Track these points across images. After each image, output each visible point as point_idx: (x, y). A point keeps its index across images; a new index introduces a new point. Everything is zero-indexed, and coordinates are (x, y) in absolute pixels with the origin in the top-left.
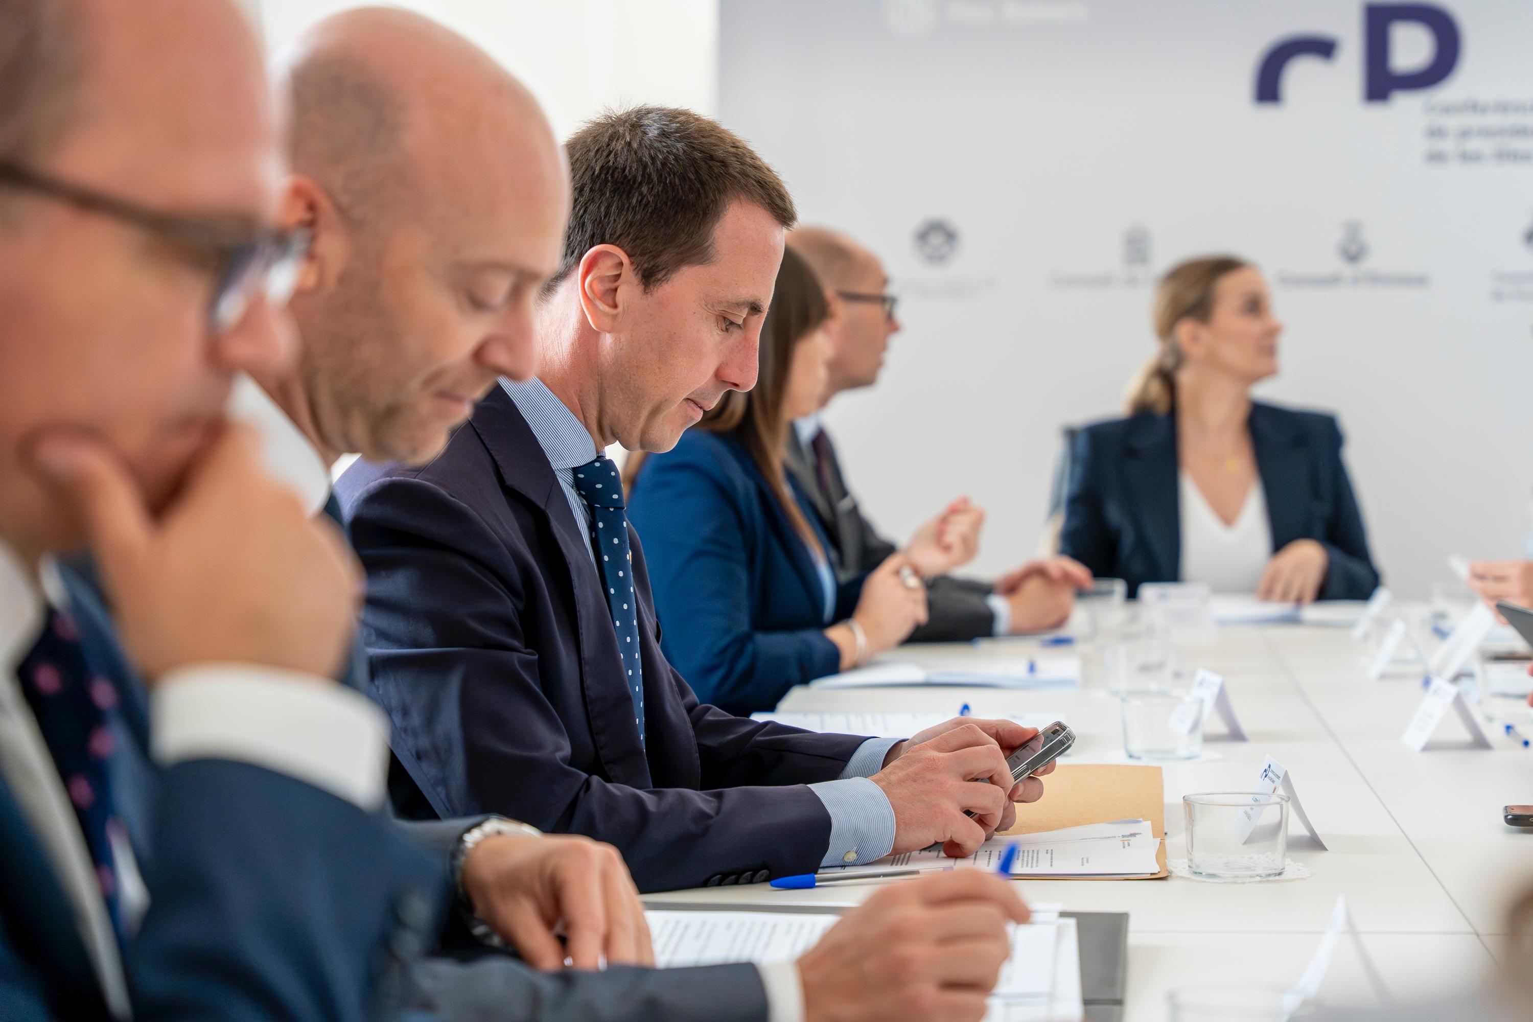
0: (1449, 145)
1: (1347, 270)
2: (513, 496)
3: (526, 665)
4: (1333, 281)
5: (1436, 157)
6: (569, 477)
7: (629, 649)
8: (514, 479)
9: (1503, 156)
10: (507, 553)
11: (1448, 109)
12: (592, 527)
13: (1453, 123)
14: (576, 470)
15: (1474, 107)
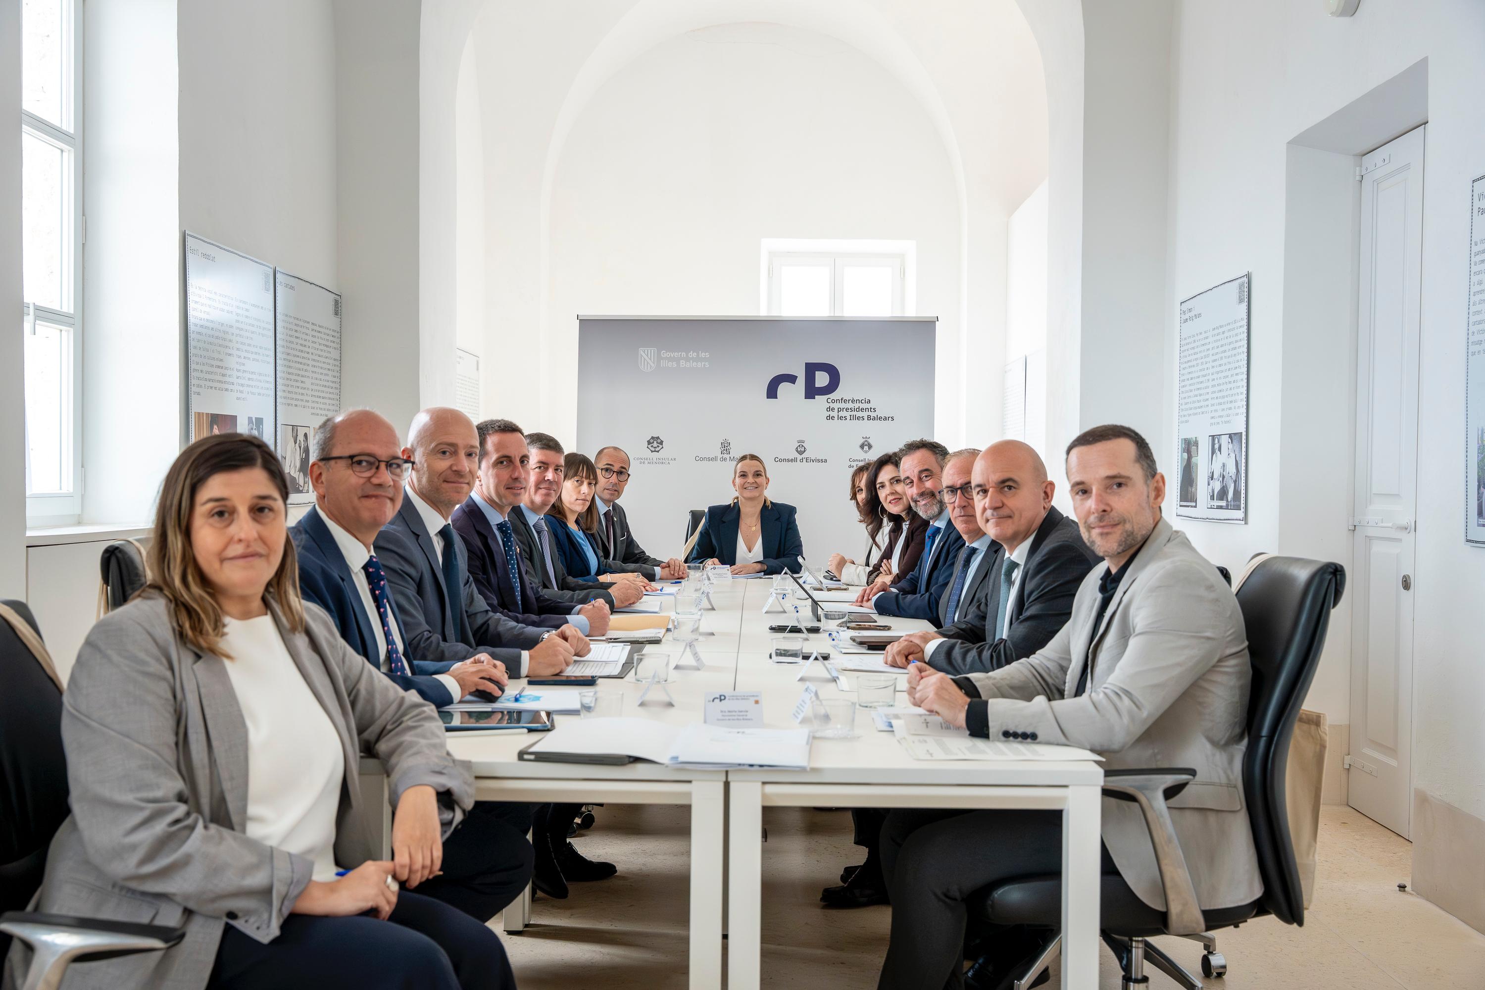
0: (835, 414)
1: (799, 457)
2: (479, 533)
3: (483, 578)
4: (795, 460)
5: (829, 418)
6: (496, 527)
7: (514, 574)
8: (479, 528)
9: (853, 418)
10: (477, 549)
11: (834, 401)
12: (503, 541)
13: (836, 406)
14: (497, 525)
15: (843, 400)
